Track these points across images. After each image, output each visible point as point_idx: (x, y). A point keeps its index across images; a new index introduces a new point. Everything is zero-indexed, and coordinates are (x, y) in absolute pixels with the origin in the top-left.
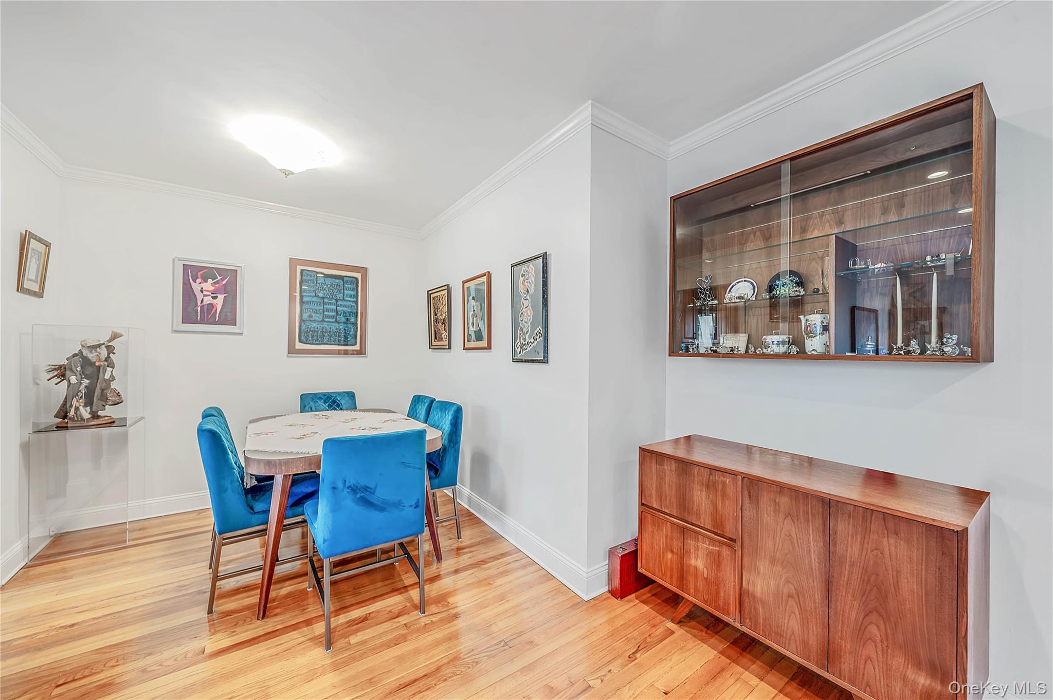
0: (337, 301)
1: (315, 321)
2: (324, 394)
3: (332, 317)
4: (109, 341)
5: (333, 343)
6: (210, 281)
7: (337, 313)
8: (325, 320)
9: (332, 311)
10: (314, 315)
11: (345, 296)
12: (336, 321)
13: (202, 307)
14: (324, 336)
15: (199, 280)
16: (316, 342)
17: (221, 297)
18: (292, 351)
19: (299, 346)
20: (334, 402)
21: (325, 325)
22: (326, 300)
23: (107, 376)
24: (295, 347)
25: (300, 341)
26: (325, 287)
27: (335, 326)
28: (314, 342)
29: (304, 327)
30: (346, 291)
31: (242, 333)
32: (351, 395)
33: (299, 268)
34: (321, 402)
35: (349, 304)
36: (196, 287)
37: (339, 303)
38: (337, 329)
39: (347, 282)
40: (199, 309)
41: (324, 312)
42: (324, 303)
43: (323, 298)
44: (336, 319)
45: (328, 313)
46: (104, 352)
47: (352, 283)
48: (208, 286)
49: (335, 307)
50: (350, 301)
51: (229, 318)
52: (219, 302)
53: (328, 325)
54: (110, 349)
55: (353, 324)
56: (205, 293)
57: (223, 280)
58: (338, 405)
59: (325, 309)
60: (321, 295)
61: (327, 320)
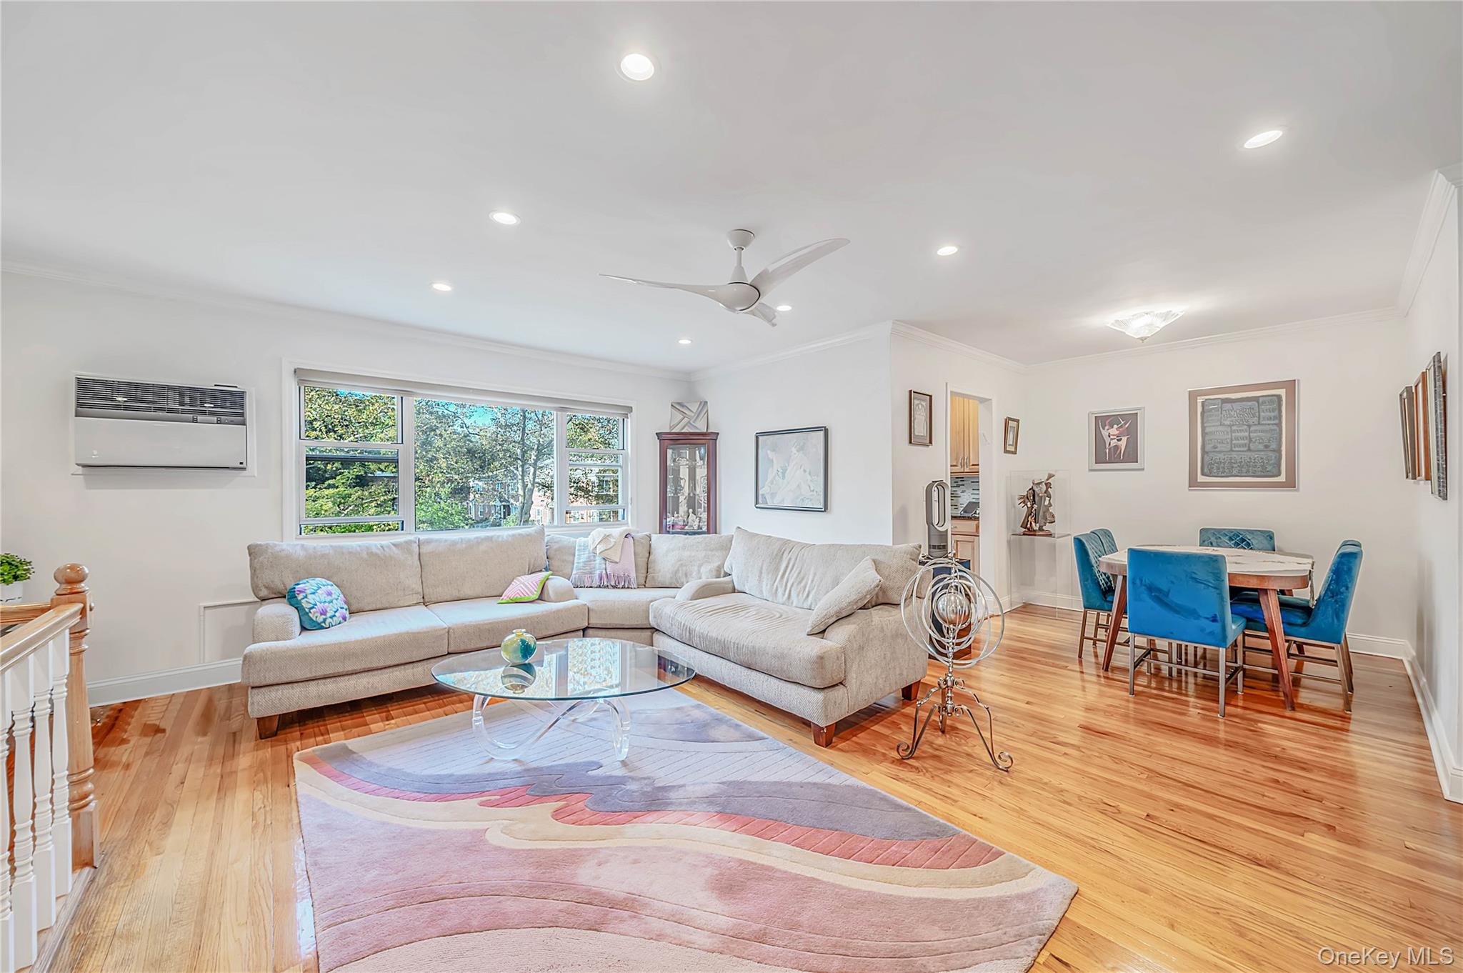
0: (1249, 426)
1: (1220, 452)
2: (1230, 531)
3: (1244, 445)
4: (1047, 480)
5: (1246, 474)
6: (1115, 426)
7: (1250, 439)
8: (1234, 449)
9: (1243, 438)
10: (1219, 445)
11: (1261, 419)
12: (1249, 450)
13: (1110, 449)
14: (1233, 467)
15: (1107, 428)
16: (1223, 475)
17: (1124, 439)
18: (1193, 483)
19: (1201, 479)
20: (1243, 540)
21: (1234, 455)
22: (1234, 428)
23: (1047, 503)
24: (1197, 480)
25: (1203, 474)
26: (1232, 413)
27: (1247, 456)
28: (1220, 474)
29: (1207, 458)
30: (1262, 414)
31: (1143, 469)
32: (1270, 536)
33: (1200, 400)
34: (1226, 539)
35: (1267, 428)
36: (1105, 433)
37: (1252, 429)
38: (1250, 458)
39: (1264, 402)
40: (1107, 451)
41: (1232, 440)
42: (1232, 431)
43: (1230, 426)
44: (1249, 447)
45: (1237, 442)
46: (1044, 487)
47: (1271, 402)
48: (1114, 431)
49: (1247, 434)
50: (1269, 424)
51: (1131, 455)
52: (1123, 443)
53: (1238, 455)
54: (1048, 485)
55: (1274, 451)
56: (1111, 437)
57: (1125, 424)
58: (1248, 545)
59: (1233, 438)
60: (1227, 422)
61: (1237, 449)
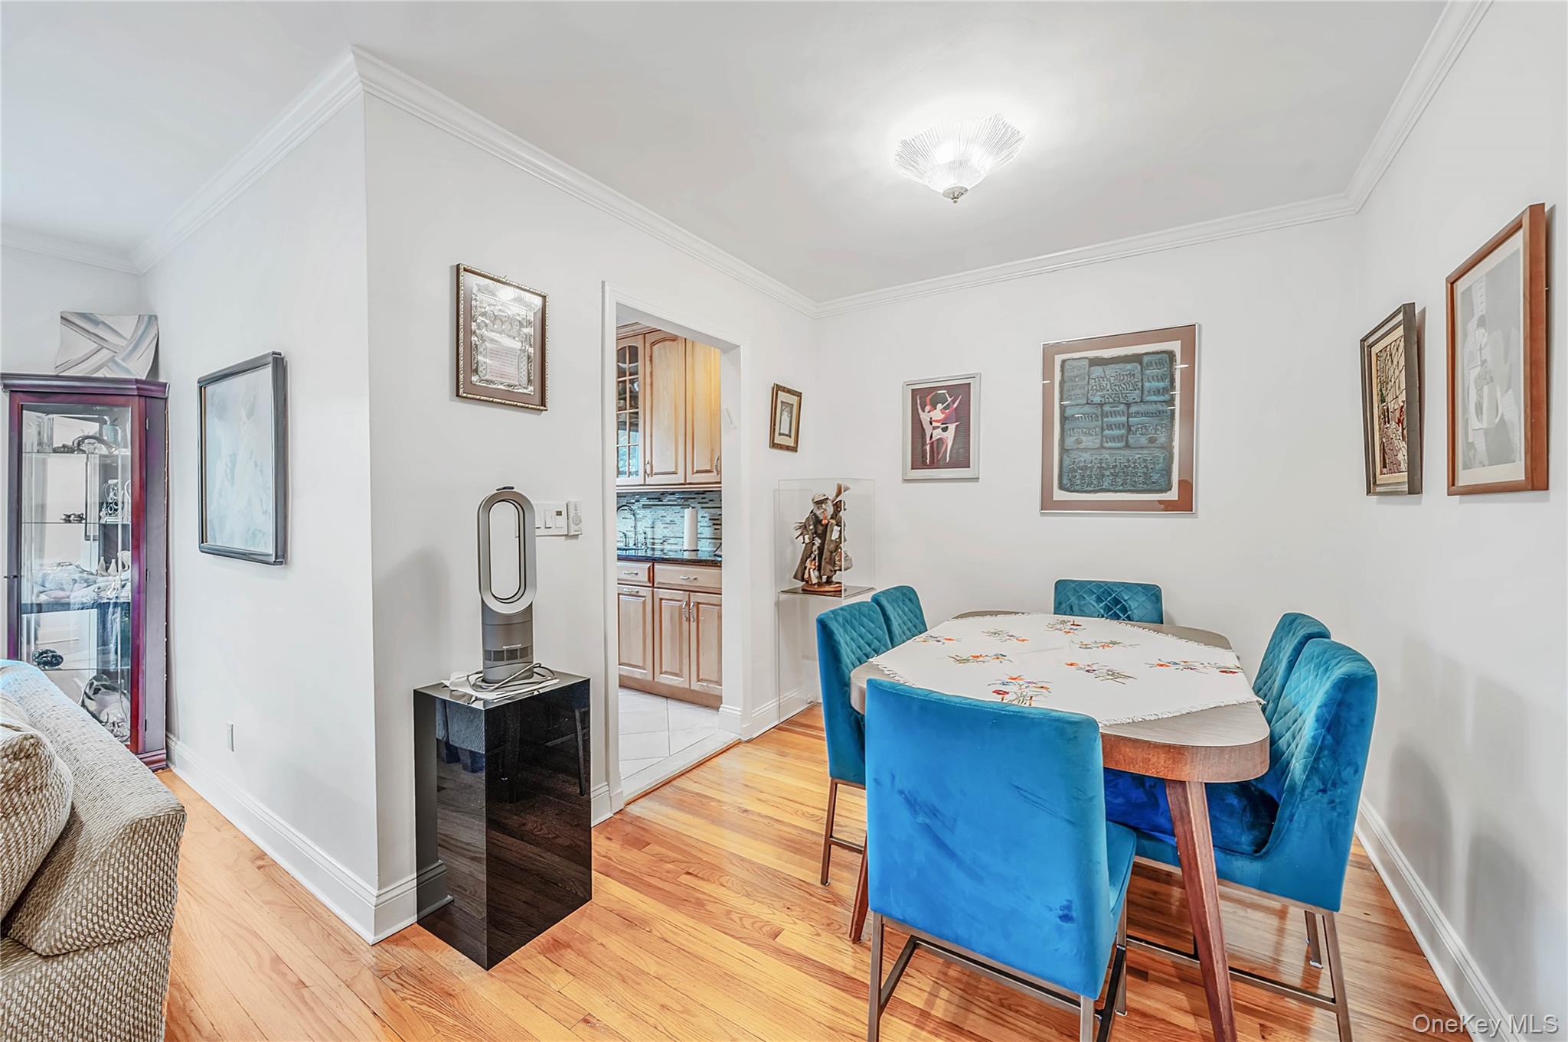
0: (1128, 405)
1: (1086, 450)
2: (1098, 584)
3: (1120, 438)
4: (837, 496)
5: (1121, 488)
6: (940, 406)
7: (1129, 427)
8: (1106, 445)
9: (1118, 426)
10: (1084, 438)
11: (1146, 393)
12: (1127, 446)
13: (932, 444)
14: (1103, 475)
15: (928, 408)
16: (1089, 489)
17: (952, 427)
18: (1048, 504)
19: (1059, 495)
20: (1116, 601)
21: (1106, 454)
22: (1107, 408)
23: (835, 536)
24: (1052, 498)
25: (1062, 487)
26: (1104, 383)
27: (1124, 456)
28: (1085, 488)
29: (1066, 462)
30: (1147, 384)
31: (978, 479)
32: (1153, 594)
33: (1058, 359)
34: (1091, 600)
35: (1153, 408)
36: (925, 417)
37: (1133, 409)
38: (1129, 461)
39: (1150, 364)
40: (928, 447)
41: (1103, 430)
42: (1104, 415)
43: (1101, 405)
44: (1127, 441)
45: (1111, 432)
46: (830, 510)
47: (1160, 363)
48: (938, 414)
49: (1124, 419)
50: (1155, 402)
51: (962, 460)
52: (949, 436)
53: (1110, 455)
54: (838, 506)
55: (1162, 447)
56: (934, 424)
57: (953, 402)
58: (1124, 610)
59: (1105, 425)
60: (1097, 399)
61: (1110, 445)
